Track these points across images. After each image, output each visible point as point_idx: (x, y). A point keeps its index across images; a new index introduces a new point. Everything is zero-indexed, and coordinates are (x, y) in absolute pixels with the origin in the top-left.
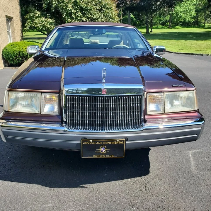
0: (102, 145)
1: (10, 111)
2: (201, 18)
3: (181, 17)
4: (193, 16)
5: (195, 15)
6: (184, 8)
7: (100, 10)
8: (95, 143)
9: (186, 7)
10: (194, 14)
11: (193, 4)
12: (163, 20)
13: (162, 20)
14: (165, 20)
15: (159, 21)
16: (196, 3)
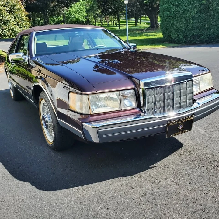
0: (180, 123)
1: (92, 113)
2: (91, 17)
3: (74, 17)
4: (85, 16)
5: (87, 15)
6: (75, 8)
7: (10, 12)
8: (176, 123)
9: (77, 8)
10: (85, 14)
11: (82, 4)
12: (57, 21)
13: (55, 20)
14: (59, 20)
15: (53, 21)
16: (85, 4)
